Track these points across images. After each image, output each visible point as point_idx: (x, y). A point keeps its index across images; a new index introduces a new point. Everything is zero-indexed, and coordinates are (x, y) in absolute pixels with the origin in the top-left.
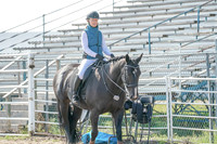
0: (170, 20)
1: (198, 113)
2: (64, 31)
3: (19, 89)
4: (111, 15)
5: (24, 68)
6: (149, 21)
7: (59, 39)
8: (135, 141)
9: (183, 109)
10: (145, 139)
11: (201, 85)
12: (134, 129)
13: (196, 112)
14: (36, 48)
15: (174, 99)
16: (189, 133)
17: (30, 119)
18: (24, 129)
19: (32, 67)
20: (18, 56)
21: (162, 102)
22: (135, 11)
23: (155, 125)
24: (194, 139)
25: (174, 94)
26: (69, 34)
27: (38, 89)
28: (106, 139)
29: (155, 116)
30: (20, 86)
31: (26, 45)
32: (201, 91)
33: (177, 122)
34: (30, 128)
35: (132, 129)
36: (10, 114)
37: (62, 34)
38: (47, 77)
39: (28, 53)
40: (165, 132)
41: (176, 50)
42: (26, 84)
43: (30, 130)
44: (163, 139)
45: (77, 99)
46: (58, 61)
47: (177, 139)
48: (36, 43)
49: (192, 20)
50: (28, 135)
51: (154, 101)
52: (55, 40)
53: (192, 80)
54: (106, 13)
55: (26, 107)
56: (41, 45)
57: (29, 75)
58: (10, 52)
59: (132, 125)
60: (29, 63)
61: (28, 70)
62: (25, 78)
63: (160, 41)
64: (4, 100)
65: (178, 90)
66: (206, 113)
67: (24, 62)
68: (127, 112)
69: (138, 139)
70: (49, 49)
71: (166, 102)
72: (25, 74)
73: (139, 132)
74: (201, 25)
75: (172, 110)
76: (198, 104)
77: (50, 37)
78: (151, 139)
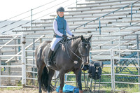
0: (114, 12)
1: (131, 73)
2: (45, 20)
3: (16, 57)
4: (75, 10)
5: (19, 43)
6: (100, 13)
7: (41, 25)
8: (90, 91)
9: (121, 70)
10: (97, 89)
11: (133, 55)
12: (90, 83)
13: (130, 72)
14: (27, 31)
15: (116, 64)
16: (126, 86)
17: (23, 77)
18: (19, 83)
19: (24, 43)
20: (15, 36)
21: (108, 66)
22: (90, 7)
23: (103, 80)
24: (128, 90)
25: (116, 60)
26: (48, 21)
27: (28, 57)
28: (72, 90)
29: (103, 75)
30: (16, 55)
31: (20, 29)
32: (133, 59)
33: (117, 78)
34: (23, 82)
35: (88, 83)
36: (10, 74)
37: (44, 21)
38: (34, 49)
39: (21, 34)
40: (110, 85)
41: (117, 32)
42: (20, 54)
43: (23, 83)
44: (109, 89)
45: (50, 63)
46: (41, 39)
47: (117, 89)
48: (26, 28)
49: (128, 13)
50: (22, 87)
51: (103, 65)
52: (39, 25)
53: (128, 51)
54: (72, 8)
55: (20, 69)
56: (30, 29)
57: (22, 48)
58: (10, 33)
59: (88, 80)
60: (22, 40)
61: (21, 45)
62: (20, 50)
63: (107, 26)
64: (6, 64)
65: (118, 58)
66: (136, 73)
67: (19, 40)
68: (86, 72)
69: (93, 90)
70: (35, 31)
71: (111, 66)
72: (20, 47)
73: (93, 85)
74: (133, 16)
75: (114, 71)
76: (131, 67)
77: (36, 24)
78: (101, 89)
